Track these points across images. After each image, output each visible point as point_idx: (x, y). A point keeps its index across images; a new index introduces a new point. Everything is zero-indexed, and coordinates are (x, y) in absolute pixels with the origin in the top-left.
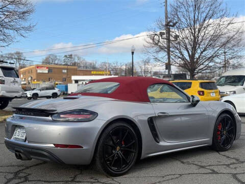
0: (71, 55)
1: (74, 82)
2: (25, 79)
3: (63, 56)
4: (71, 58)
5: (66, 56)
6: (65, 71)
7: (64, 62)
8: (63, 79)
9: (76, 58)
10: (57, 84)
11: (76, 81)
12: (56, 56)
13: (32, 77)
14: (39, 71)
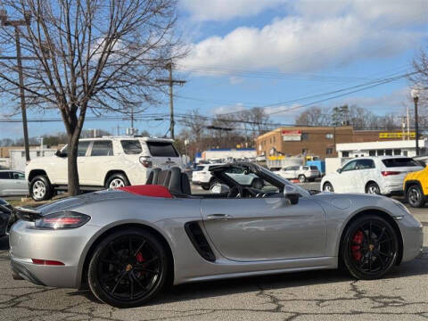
0: (346, 107)
1: (340, 155)
2: (265, 152)
3: (331, 110)
4: (346, 111)
5: (336, 109)
6: (332, 136)
7: (334, 119)
8: (328, 149)
9: (355, 111)
10: (309, 160)
11: (345, 154)
12: (319, 111)
13: (275, 150)
14: (286, 138)
